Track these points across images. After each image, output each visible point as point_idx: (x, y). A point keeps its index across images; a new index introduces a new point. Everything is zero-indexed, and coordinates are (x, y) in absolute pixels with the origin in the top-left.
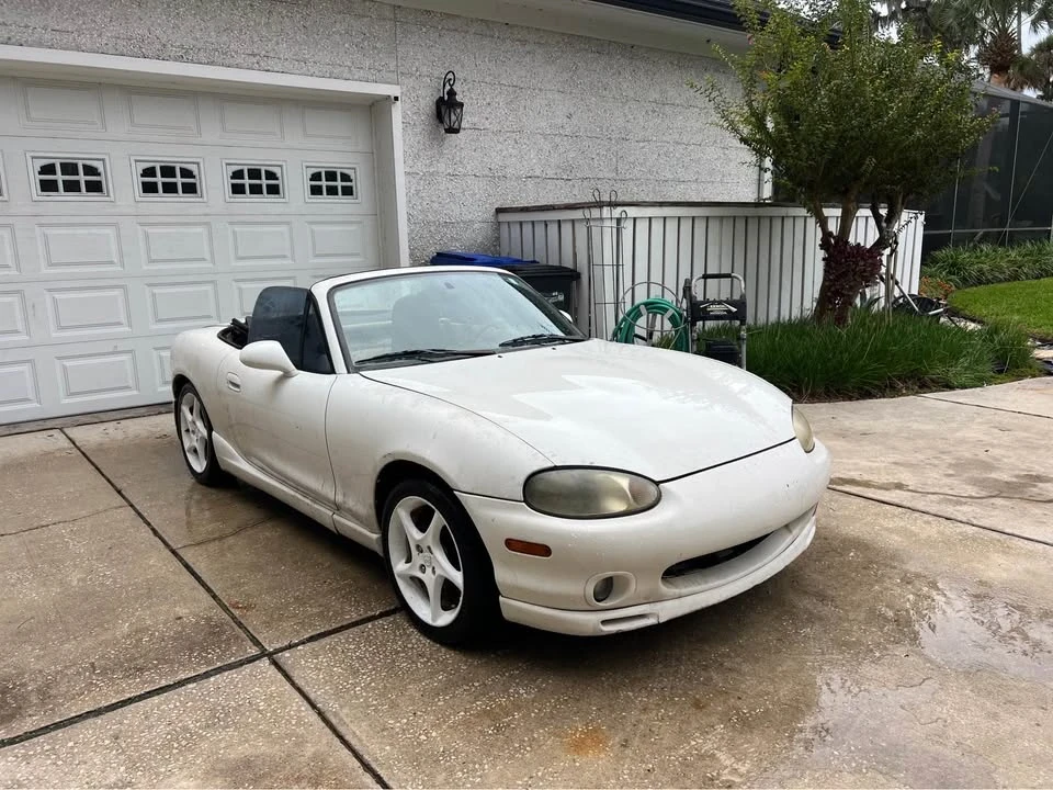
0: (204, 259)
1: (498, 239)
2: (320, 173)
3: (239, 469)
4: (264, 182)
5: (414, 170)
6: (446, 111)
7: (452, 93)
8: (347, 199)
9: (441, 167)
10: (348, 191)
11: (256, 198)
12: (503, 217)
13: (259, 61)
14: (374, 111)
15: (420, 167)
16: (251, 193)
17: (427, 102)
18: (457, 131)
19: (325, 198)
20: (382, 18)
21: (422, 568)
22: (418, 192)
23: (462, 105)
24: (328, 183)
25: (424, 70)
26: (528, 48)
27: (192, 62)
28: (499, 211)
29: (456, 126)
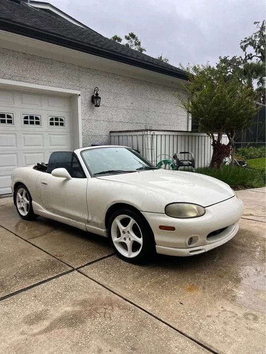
0: (14, 146)
1: (110, 141)
2: (53, 118)
3: (44, 213)
4: (35, 120)
5: (85, 118)
6: (95, 100)
7: (97, 94)
8: (62, 127)
9: (93, 118)
10: (62, 124)
11: (32, 126)
12: (112, 134)
13: (35, 81)
14: (71, 99)
15: (86, 117)
16: (30, 124)
17: (89, 97)
18: (99, 106)
19: (54, 126)
20: (75, 69)
21: (125, 239)
22: (85, 125)
23: (100, 98)
24: (56, 122)
25: (88, 86)
26: (120, 81)
27: (14, 80)
28: (111, 132)
29: (98, 105)
